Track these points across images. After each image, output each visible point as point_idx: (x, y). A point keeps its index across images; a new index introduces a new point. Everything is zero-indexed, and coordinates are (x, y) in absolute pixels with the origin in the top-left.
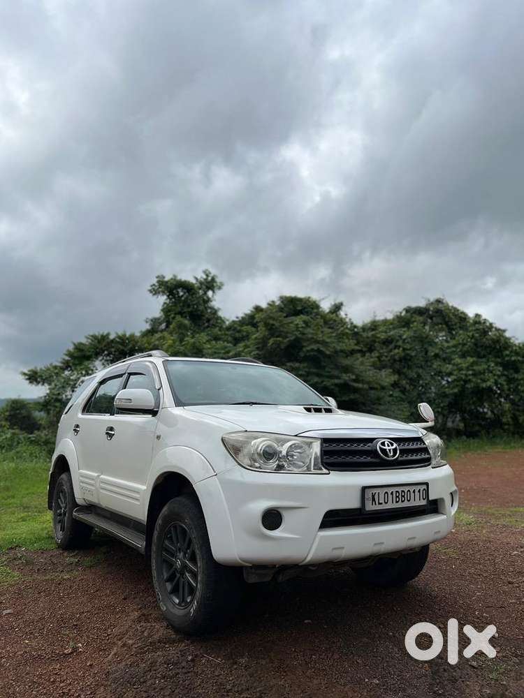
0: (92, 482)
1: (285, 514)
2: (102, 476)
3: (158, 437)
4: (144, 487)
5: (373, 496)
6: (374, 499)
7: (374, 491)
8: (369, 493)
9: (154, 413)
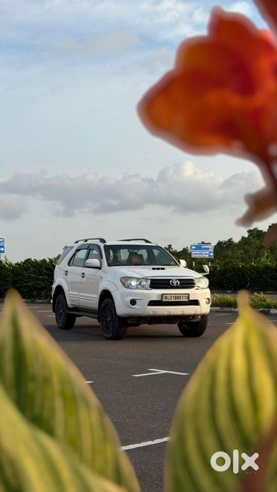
0: (76, 296)
1: (137, 301)
2: (80, 294)
3: (102, 278)
4: (97, 296)
5: (166, 297)
6: (166, 298)
7: (166, 295)
8: (164, 296)
9: (100, 268)
